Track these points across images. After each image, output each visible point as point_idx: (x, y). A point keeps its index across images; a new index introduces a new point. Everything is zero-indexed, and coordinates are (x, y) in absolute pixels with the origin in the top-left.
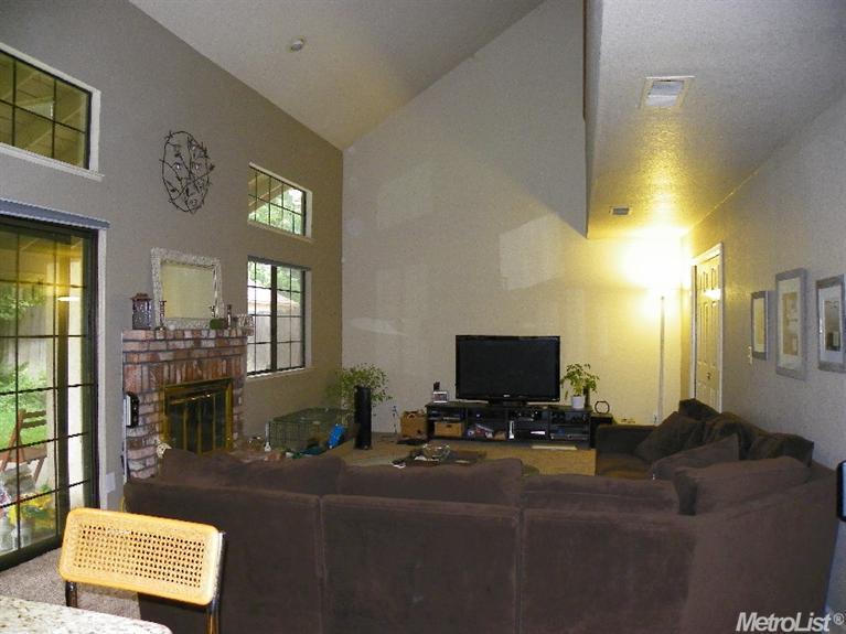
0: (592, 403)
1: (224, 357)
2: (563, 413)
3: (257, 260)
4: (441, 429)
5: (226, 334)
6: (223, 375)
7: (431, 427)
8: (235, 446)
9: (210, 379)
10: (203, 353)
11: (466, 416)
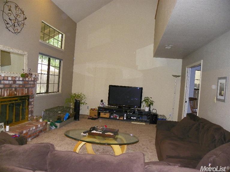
0: (151, 109)
1: (26, 88)
2: (142, 112)
3: (43, 54)
4: (102, 115)
5: (27, 79)
6: (26, 94)
7: (99, 114)
8: (29, 119)
9: (20, 95)
10: (17, 86)
11: (111, 111)
